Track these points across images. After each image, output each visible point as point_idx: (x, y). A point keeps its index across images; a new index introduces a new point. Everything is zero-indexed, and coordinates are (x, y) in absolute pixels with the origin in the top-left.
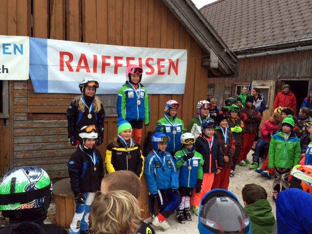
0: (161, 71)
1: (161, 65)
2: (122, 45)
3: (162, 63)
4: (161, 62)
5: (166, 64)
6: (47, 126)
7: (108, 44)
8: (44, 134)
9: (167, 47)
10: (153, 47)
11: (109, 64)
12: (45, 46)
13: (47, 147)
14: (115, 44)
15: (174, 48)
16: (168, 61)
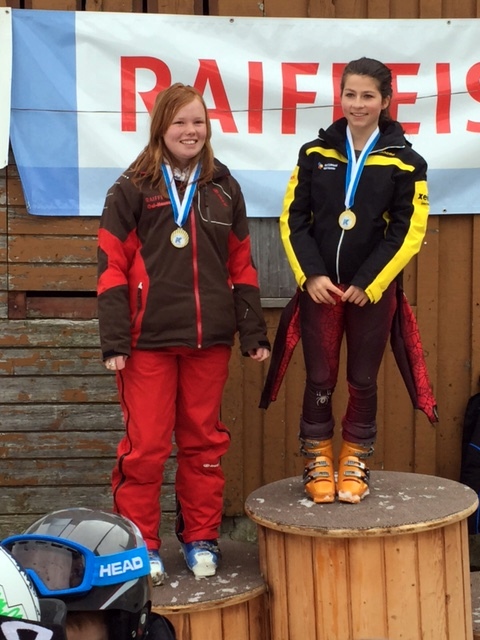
2: (366, 16)
6: (79, 340)
8: (68, 371)
11: (309, 98)
12: (70, 39)
13: (79, 421)
14: (337, 11)
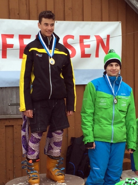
0: (86, 53)
1: (85, 44)
3: (86, 42)
4: (85, 40)
5: (92, 42)
7: (9, 18)
9: (92, 20)
10: (73, 20)
11: (11, 46)
14: (20, 17)
15: (102, 21)
16: (95, 39)
